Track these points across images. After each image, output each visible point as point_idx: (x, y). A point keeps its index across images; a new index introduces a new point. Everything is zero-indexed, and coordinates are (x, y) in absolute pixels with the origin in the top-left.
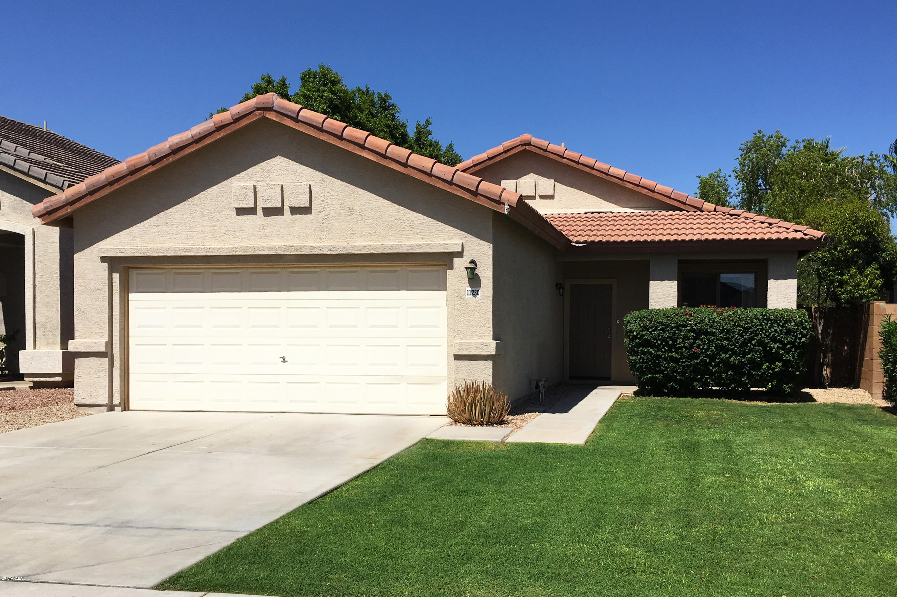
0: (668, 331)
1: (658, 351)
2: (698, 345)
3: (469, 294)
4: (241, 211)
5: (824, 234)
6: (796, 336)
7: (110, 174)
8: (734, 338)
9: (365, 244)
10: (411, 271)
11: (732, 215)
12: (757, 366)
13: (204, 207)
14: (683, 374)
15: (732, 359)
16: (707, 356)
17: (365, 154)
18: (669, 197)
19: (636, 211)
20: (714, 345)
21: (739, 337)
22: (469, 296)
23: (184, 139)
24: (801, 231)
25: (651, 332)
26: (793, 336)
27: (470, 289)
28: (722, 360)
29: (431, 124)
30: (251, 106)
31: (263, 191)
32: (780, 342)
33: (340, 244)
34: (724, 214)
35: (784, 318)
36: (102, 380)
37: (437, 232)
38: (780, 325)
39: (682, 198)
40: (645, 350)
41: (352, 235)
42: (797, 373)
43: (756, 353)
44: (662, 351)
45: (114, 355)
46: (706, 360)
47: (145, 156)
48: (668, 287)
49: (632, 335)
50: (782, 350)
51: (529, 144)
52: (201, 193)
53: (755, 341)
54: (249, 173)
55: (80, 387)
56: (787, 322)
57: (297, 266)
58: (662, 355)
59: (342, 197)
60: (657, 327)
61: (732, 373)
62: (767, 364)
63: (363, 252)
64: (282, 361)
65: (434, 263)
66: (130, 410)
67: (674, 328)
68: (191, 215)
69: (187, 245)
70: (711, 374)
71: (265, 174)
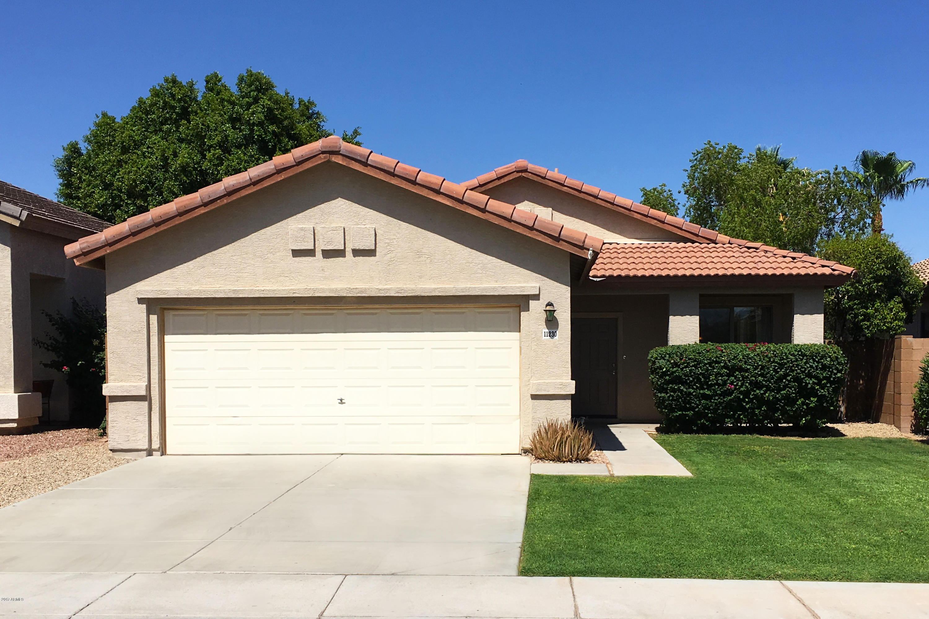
0: (701, 367)
1: (689, 388)
2: (731, 382)
3: (546, 335)
4: (297, 253)
5: (854, 270)
6: (832, 372)
7: (157, 214)
8: (769, 374)
9: (433, 286)
10: (480, 313)
11: (749, 248)
12: (790, 401)
13: (256, 248)
14: (715, 411)
15: (767, 395)
16: (741, 393)
17: (440, 199)
18: (681, 229)
19: (644, 243)
20: (749, 382)
21: (774, 373)
22: (546, 337)
23: (241, 181)
24: (828, 267)
25: (682, 369)
26: (829, 371)
27: (547, 330)
28: (756, 396)
29: (359, 134)
30: (315, 149)
31: (323, 233)
32: (816, 377)
33: (408, 286)
34: (741, 247)
35: (820, 354)
36: (141, 425)
37: (512, 275)
38: (816, 361)
39: (694, 229)
40: (676, 387)
41: (420, 277)
42: (832, 408)
43: (791, 388)
44: (693, 388)
45: (153, 398)
46: (740, 396)
47: (197, 197)
48: (689, 323)
49: (661, 372)
50: (818, 385)
51: (526, 171)
52: (253, 234)
53: (791, 377)
54: (306, 214)
55: (116, 432)
56: (823, 357)
57: (355, 307)
58: (694, 392)
59: (409, 239)
60: (688, 363)
61: (765, 409)
62: (802, 399)
63: (433, 294)
64: (339, 403)
65: (506, 305)
66: (168, 455)
67: (706, 364)
68: (242, 256)
69: (237, 286)
70: (744, 409)
71: (325, 216)
